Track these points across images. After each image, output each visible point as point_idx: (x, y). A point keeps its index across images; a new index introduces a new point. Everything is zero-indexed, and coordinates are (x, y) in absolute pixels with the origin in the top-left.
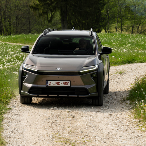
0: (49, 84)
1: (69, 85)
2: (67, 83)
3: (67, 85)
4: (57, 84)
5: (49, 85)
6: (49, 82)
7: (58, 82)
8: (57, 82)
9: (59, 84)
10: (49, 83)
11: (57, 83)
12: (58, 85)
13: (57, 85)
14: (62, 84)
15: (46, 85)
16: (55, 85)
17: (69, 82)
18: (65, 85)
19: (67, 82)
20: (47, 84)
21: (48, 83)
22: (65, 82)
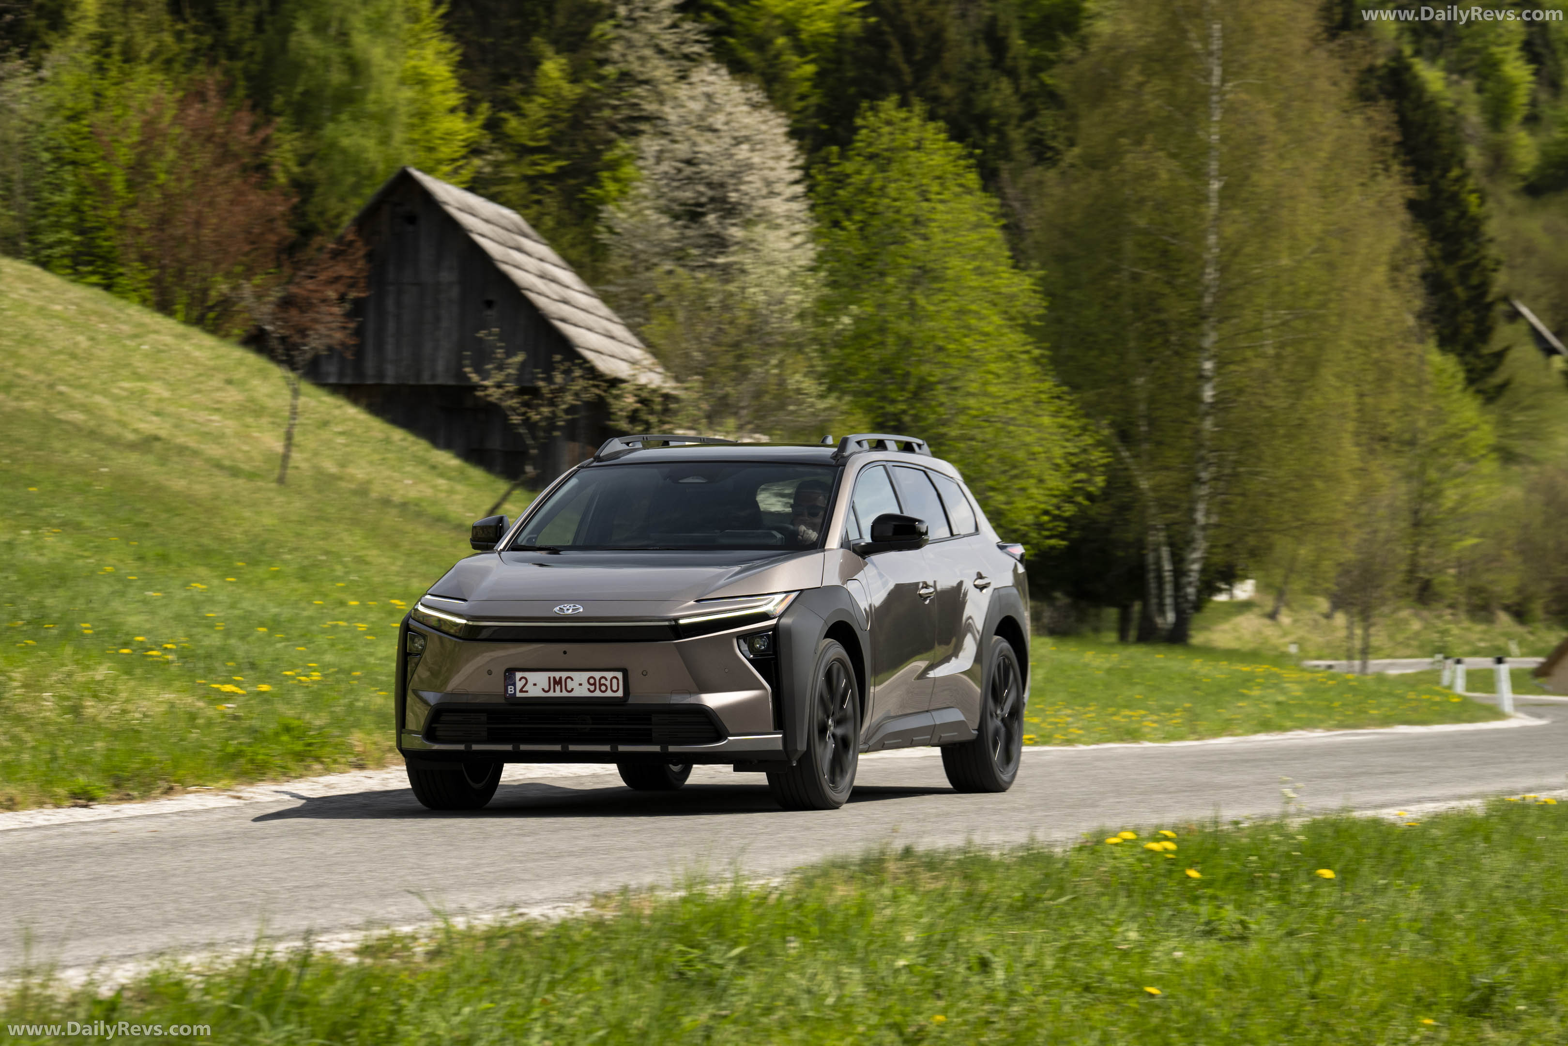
0: (518, 688)
1: (620, 694)
2: (608, 683)
3: (609, 694)
4: (558, 688)
5: (521, 691)
6: (519, 675)
7: (564, 675)
8: (557, 675)
9: (570, 685)
10: (519, 685)
11: (557, 682)
12: (565, 694)
13: (558, 694)
14: (586, 686)
15: (505, 691)
16: (551, 694)
17: (619, 675)
18: (598, 694)
19: (609, 675)
20: (510, 690)
21: (514, 684)
22: (597, 675)
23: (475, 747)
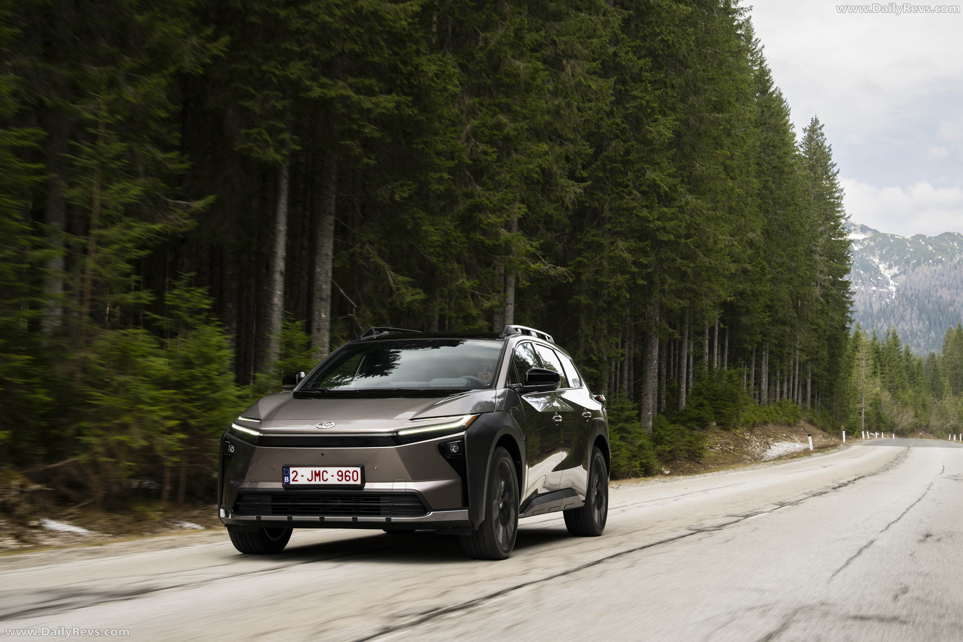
0: (291, 478)
1: (359, 482)
2: (351, 475)
3: (351, 482)
4: (318, 478)
5: (293, 480)
6: (292, 469)
7: (322, 469)
8: (317, 469)
9: (326, 476)
10: (292, 476)
11: (317, 474)
12: (322, 482)
13: (318, 482)
14: (336, 477)
15: (283, 480)
16: (313, 482)
17: (358, 470)
18: (344, 482)
19: (351, 469)
20: (286, 479)
21: (289, 476)
22: (344, 469)
23: (264, 518)
